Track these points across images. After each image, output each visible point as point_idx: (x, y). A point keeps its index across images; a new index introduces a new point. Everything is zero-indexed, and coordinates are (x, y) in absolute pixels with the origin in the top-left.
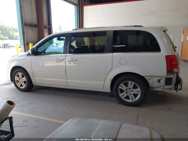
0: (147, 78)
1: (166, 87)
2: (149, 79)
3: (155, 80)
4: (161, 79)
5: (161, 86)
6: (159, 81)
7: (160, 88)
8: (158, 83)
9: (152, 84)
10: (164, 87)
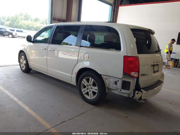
0: (104, 77)
1: (123, 91)
2: (106, 78)
3: (112, 80)
4: (118, 81)
5: (118, 89)
6: (116, 83)
7: (117, 91)
8: (114, 85)
9: (109, 85)
10: (121, 91)
